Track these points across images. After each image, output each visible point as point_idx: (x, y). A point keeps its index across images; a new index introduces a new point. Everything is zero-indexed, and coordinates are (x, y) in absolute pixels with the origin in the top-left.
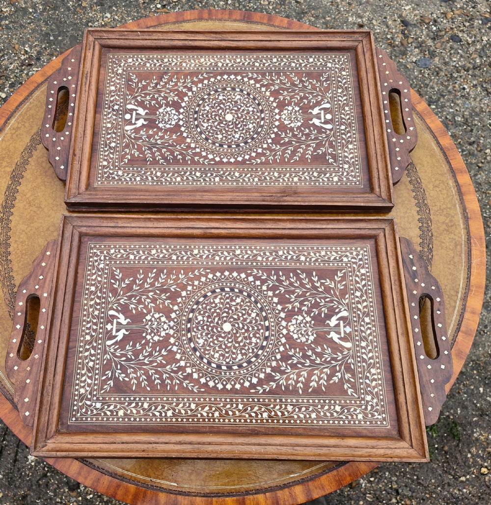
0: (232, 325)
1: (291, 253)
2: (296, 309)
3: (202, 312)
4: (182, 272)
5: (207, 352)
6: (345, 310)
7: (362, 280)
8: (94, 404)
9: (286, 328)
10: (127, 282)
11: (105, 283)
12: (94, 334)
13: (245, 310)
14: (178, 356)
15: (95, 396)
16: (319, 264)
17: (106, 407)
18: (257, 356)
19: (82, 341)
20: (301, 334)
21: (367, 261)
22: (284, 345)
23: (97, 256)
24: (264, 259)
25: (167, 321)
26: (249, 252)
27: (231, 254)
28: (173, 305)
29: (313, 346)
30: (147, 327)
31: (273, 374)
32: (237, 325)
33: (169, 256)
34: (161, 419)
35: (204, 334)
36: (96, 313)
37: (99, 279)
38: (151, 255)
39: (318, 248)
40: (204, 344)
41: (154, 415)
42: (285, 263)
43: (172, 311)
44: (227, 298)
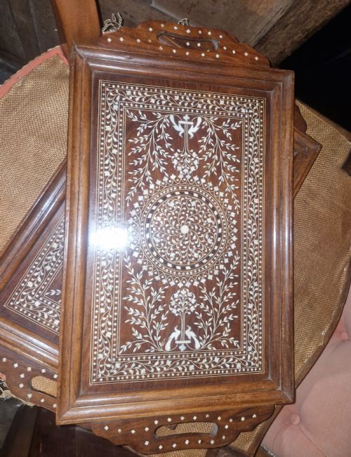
0: (186, 234)
1: (256, 294)
2: (201, 297)
3: (198, 206)
4: (237, 187)
5: (162, 209)
6: (201, 346)
7: (230, 364)
8: (117, 103)
9: (184, 287)
10: (228, 134)
11: (227, 114)
12: (180, 103)
13: (201, 247)
14: (158, 182)
15: (124, 104)
16: (245, 322)
17: (114, 114)
18: (158, 257)
19: (173, 92)
20: (179, 301)
21: (248, 370)
22: (168, 284)
23: (253, 106)
24: (249, 268)
25: (191, 172)
26: (256, 253)
27: (254, 235)
28: (205, 178)
29: (167, 312)
30: (186, 153)
31: (141, 272)
32: (186, 239)
33: (252, 175)
34: (102, 165)
35: (179, 207)
36: (199, 106)
37: (231, 108)
38: (253, 158)
39: (261, 321)
40: (170, 207)
41: (106, 159)
42: (245, 289)
43: (200, 177)
44: (212, 230)
